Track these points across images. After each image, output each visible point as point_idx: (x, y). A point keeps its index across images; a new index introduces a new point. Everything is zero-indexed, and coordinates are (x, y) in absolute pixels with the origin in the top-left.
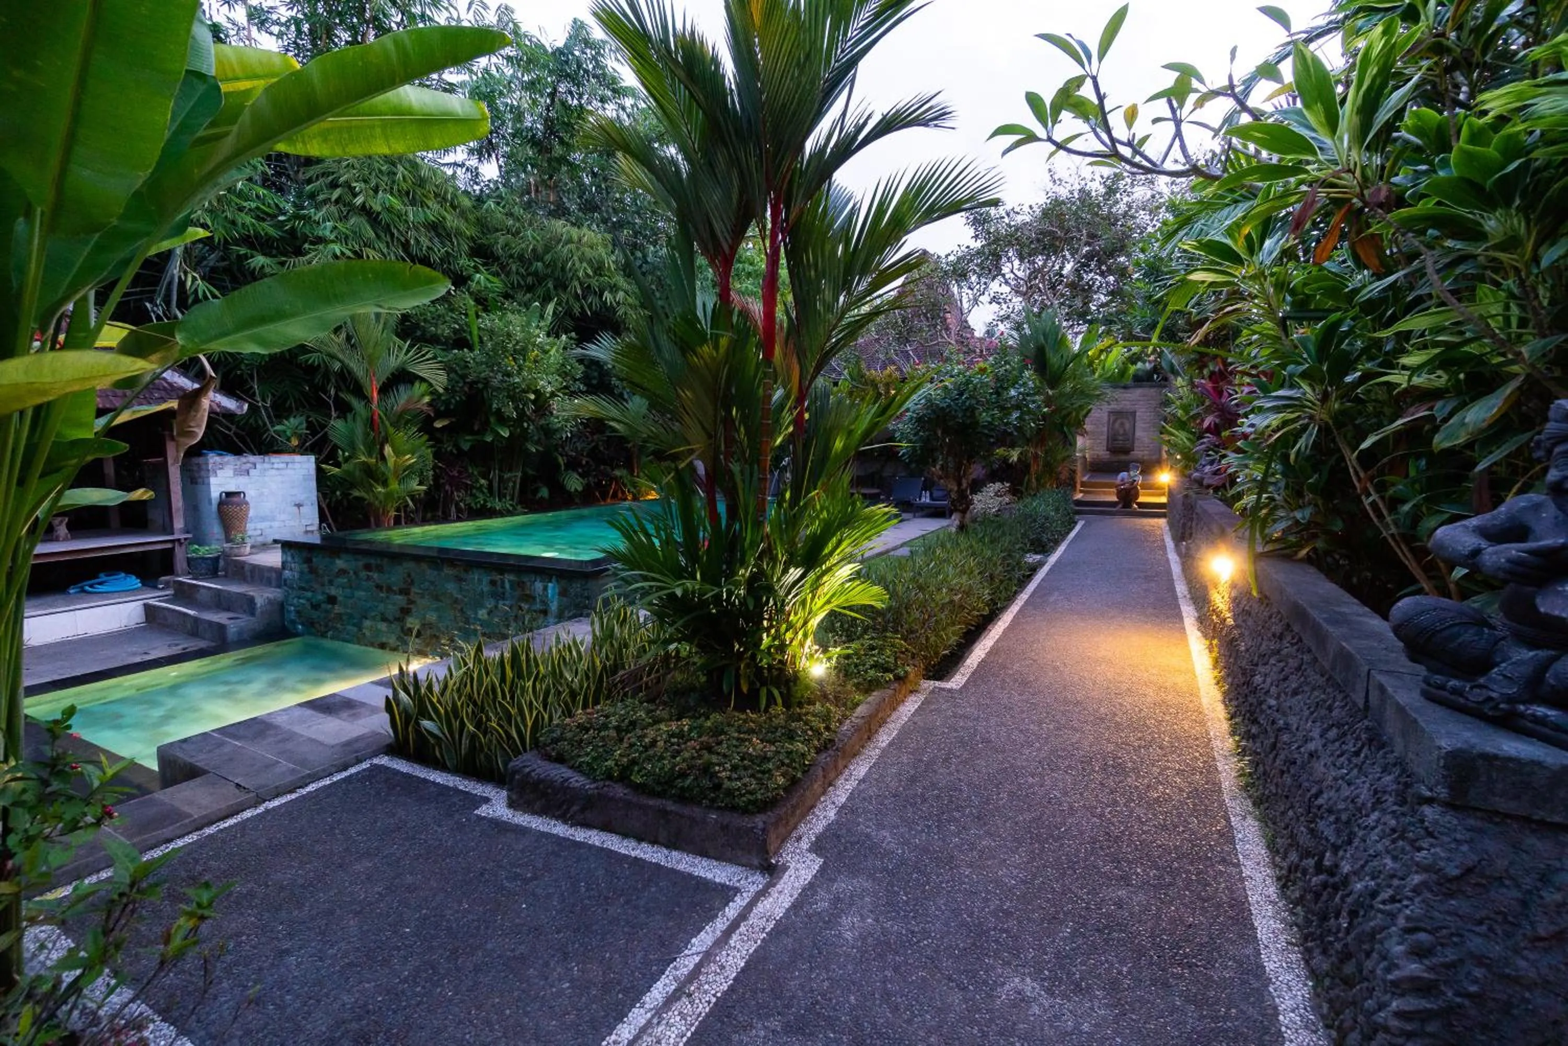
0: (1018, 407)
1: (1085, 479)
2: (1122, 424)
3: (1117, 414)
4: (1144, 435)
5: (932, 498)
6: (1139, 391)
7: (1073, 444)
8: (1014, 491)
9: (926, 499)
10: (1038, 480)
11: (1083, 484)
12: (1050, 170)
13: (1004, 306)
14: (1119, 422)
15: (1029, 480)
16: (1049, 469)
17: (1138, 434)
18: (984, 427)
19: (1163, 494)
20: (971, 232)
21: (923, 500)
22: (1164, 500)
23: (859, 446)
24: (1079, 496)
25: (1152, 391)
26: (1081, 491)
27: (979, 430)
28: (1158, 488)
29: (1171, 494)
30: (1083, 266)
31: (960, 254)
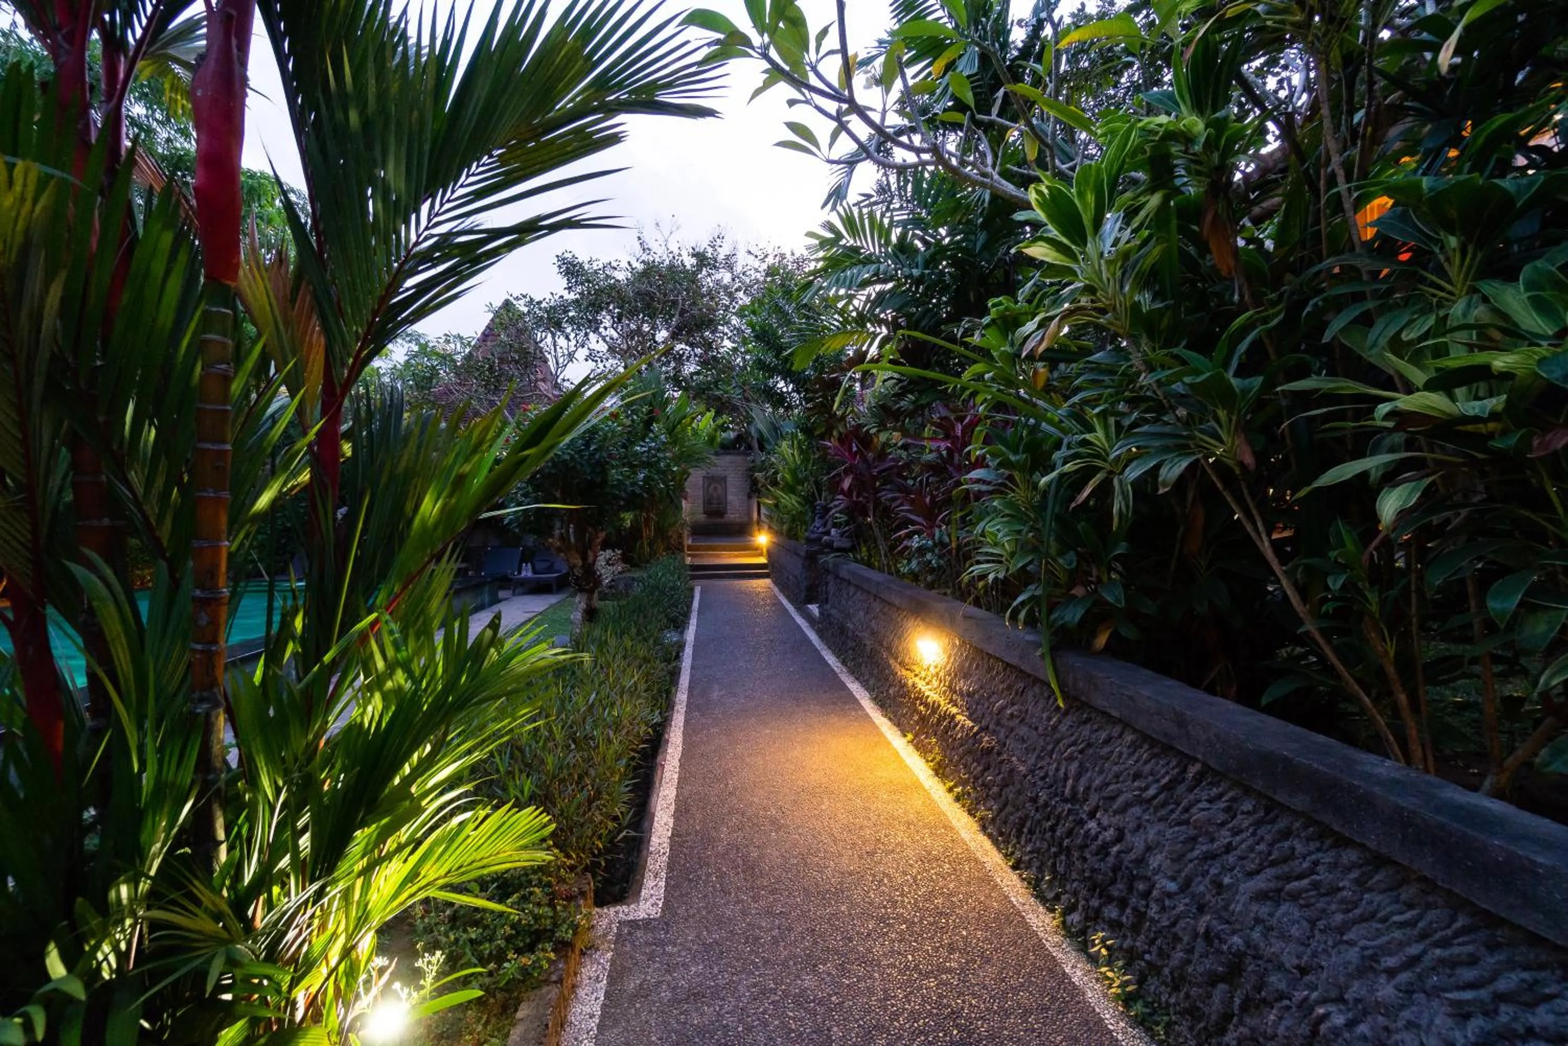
0: (647, 465)
1: (690, 542)
2: (715, 488)
3: (711, 479)
4: (735, 498)
5: (535, 571)
6: (728, 458)
7: (679, 508)
8: (625, 559)
9: (527, 572)
10: (650, 545)
11: (689, 546)
12: (639, 238)
13: (601, 365)
14: (712, 487)
15: (642, 547)
16: (661, 532)
17: (730, 498)
18: (613, 486)
19: (761, 555)
20: (564, 282)
21: (523, 574)
22: (763, 560)
23: (478, 510)
24: (688, 560)
25: (739, 459)
26: (689, 555)
27: (607, 490)
28: (757, 549)
29: (770, 554)
30: (675, 336)
31: (552, 304)
